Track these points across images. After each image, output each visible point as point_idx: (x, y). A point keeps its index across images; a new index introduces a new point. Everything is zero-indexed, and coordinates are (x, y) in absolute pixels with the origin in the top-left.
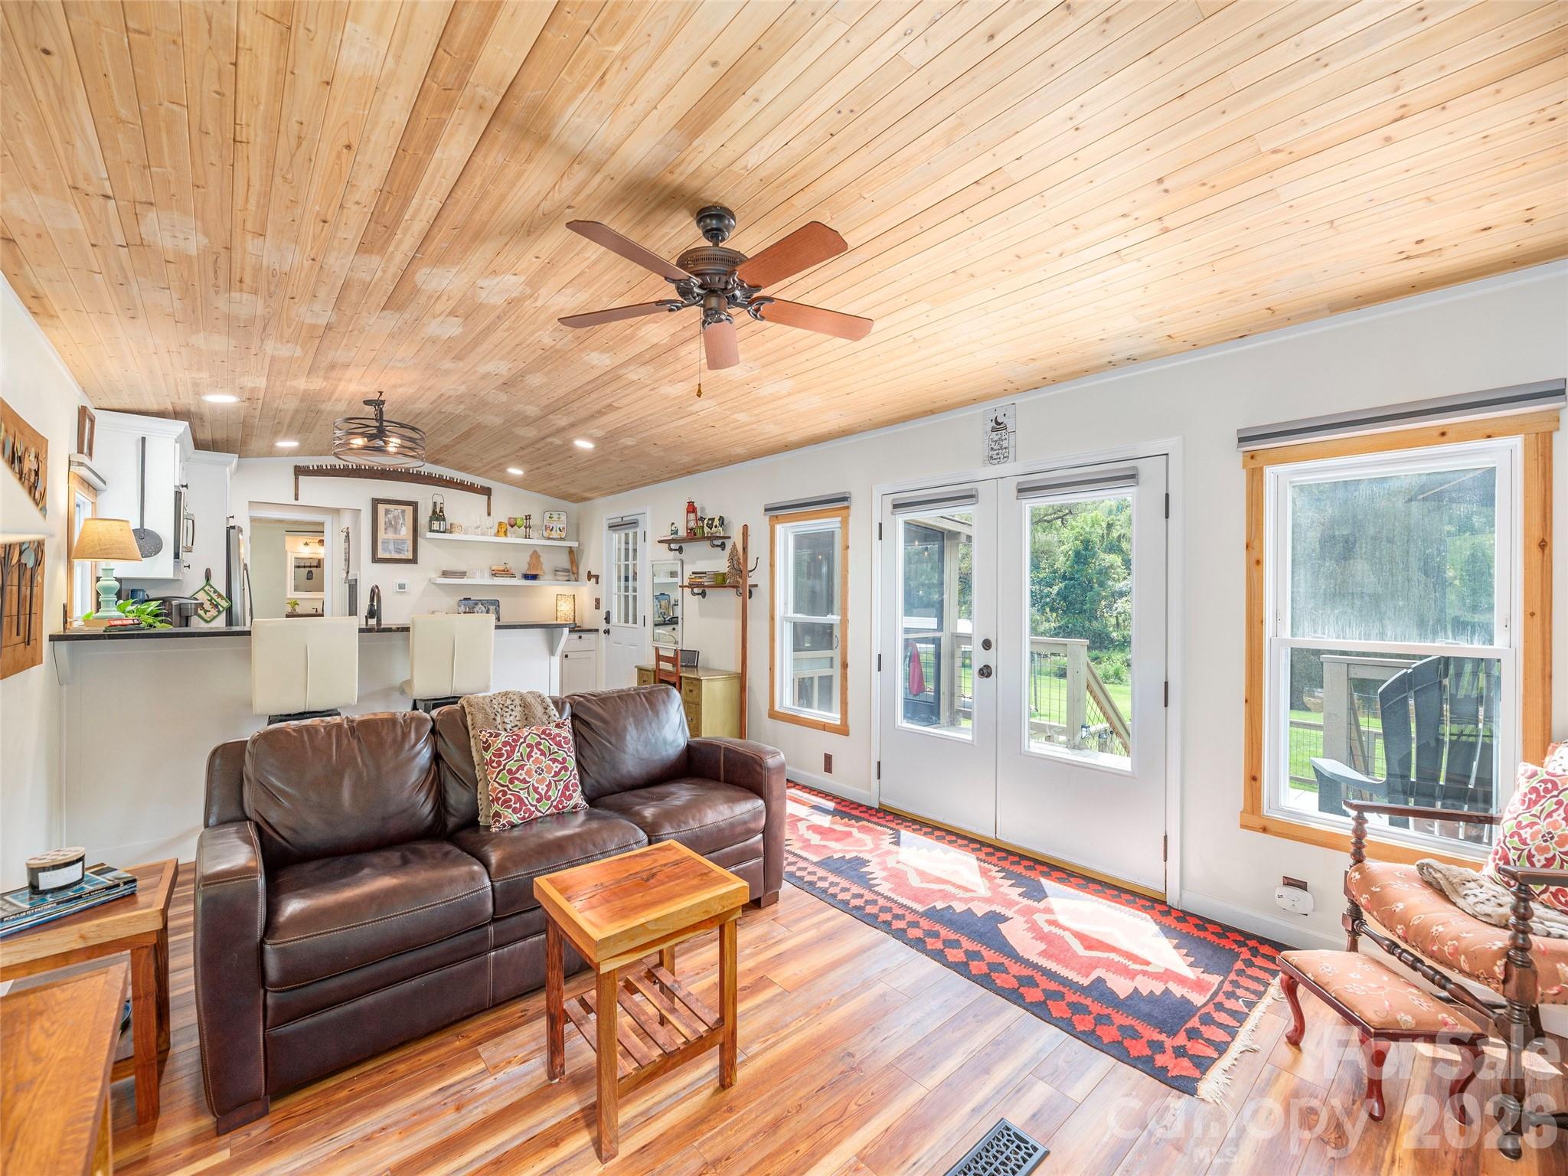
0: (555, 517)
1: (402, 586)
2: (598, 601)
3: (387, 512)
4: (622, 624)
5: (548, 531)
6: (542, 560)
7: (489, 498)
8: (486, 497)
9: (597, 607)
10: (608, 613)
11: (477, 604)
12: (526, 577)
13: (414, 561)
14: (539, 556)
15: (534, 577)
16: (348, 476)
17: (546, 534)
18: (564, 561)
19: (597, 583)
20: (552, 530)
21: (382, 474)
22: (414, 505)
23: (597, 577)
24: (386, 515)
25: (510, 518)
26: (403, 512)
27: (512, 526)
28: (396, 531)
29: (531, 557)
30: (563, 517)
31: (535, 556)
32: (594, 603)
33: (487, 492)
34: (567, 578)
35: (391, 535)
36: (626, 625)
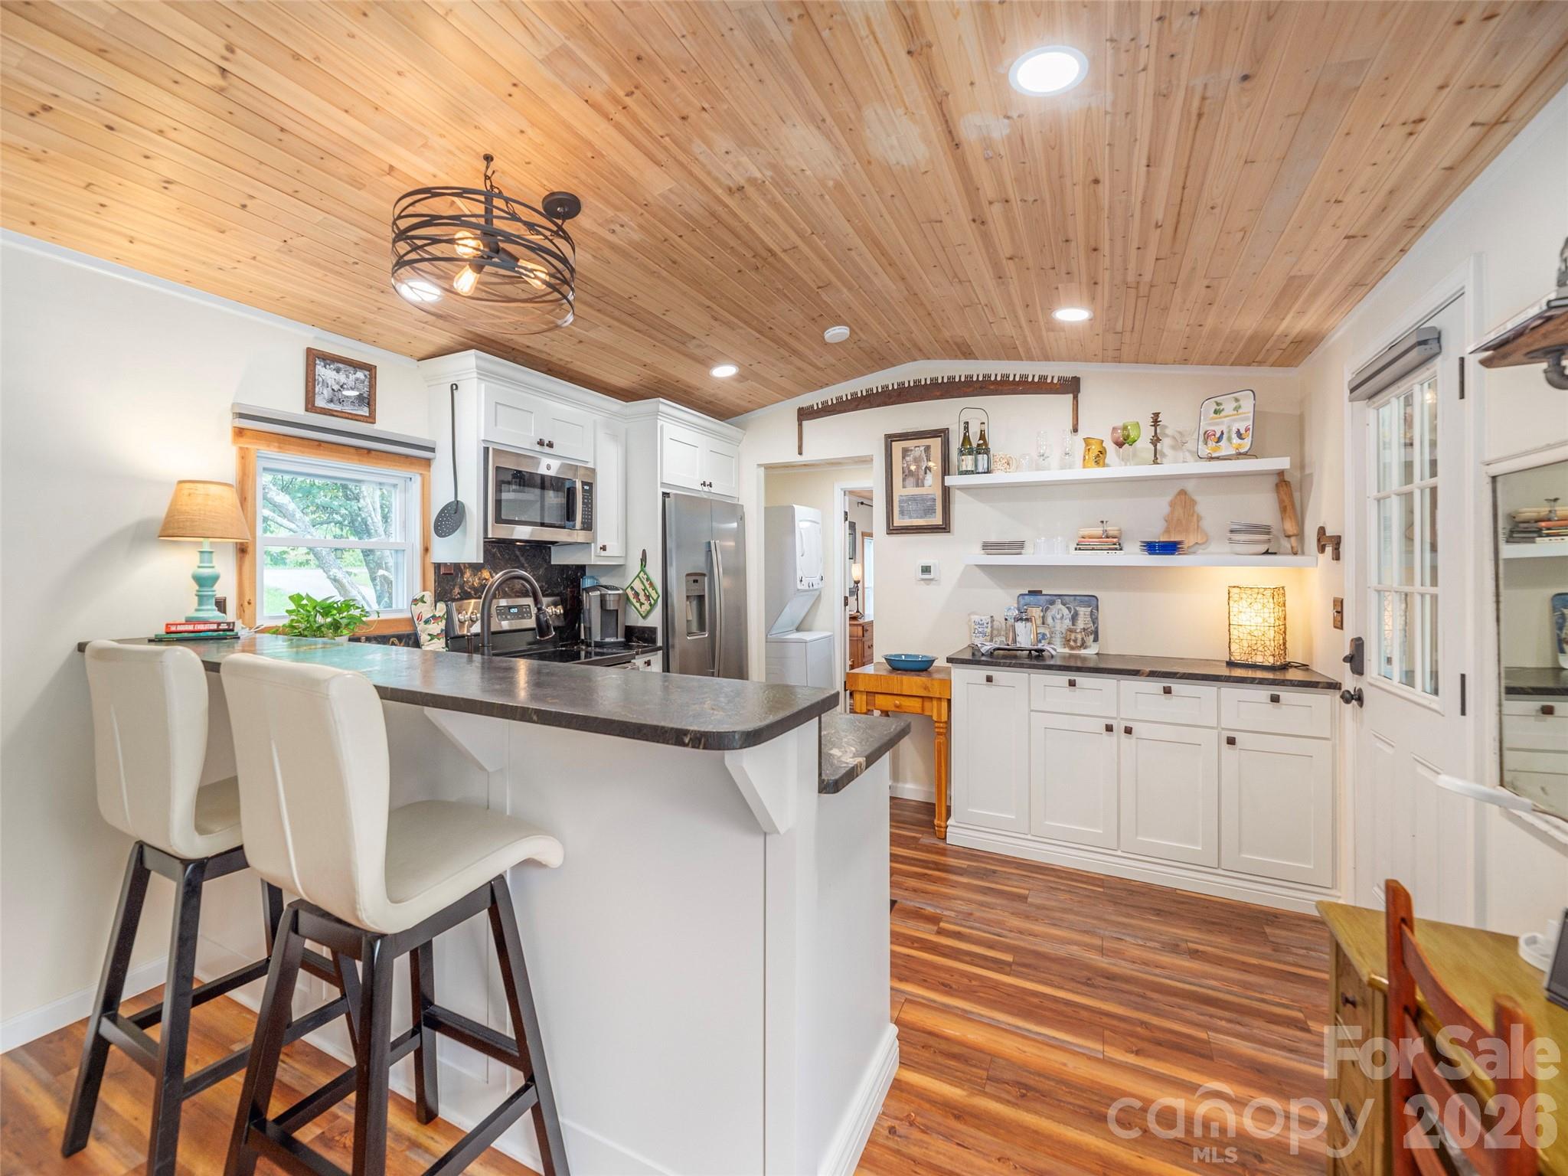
0: (1228, 406)
1: (926, 570)
2: (1339, 606)
3: (905, 452)
4: (1396, 684)
5: (1211, 443)
6: (1200, 509)
7: (1076, 398)
8: (1071, 396)
9: (1339, 625)
10: (1358, 644)
11: (1052, 603)
12: (1152, 548)
13: (945, 528)
14: (1193, 503)
15: (1169, 548)
16: (856, 408)
17: (1204, 451)
18: (1263, 507)
19: (1337, 557)
20: (1219, 440)
21: (899, 395)
22: (942, 434)
23: (1337, 542)
24: (903, 458)
25: (1114, 429)
26: (928, 448)
27: (1120, 445)
28: (919, 483)
29: (1172, 504)
30: (1248, 405)
31: (1183, 501)
32: (1331, 613)
33: (1071, 386)
34: (1263, 548)
35: (912, 490)
36: (1405, 691)
